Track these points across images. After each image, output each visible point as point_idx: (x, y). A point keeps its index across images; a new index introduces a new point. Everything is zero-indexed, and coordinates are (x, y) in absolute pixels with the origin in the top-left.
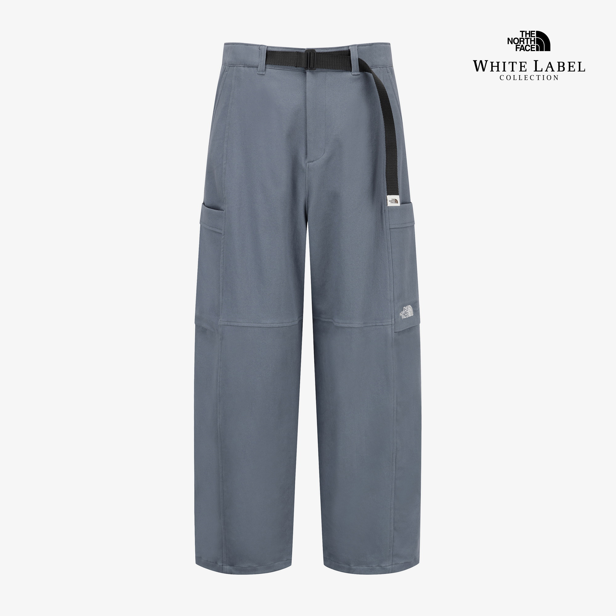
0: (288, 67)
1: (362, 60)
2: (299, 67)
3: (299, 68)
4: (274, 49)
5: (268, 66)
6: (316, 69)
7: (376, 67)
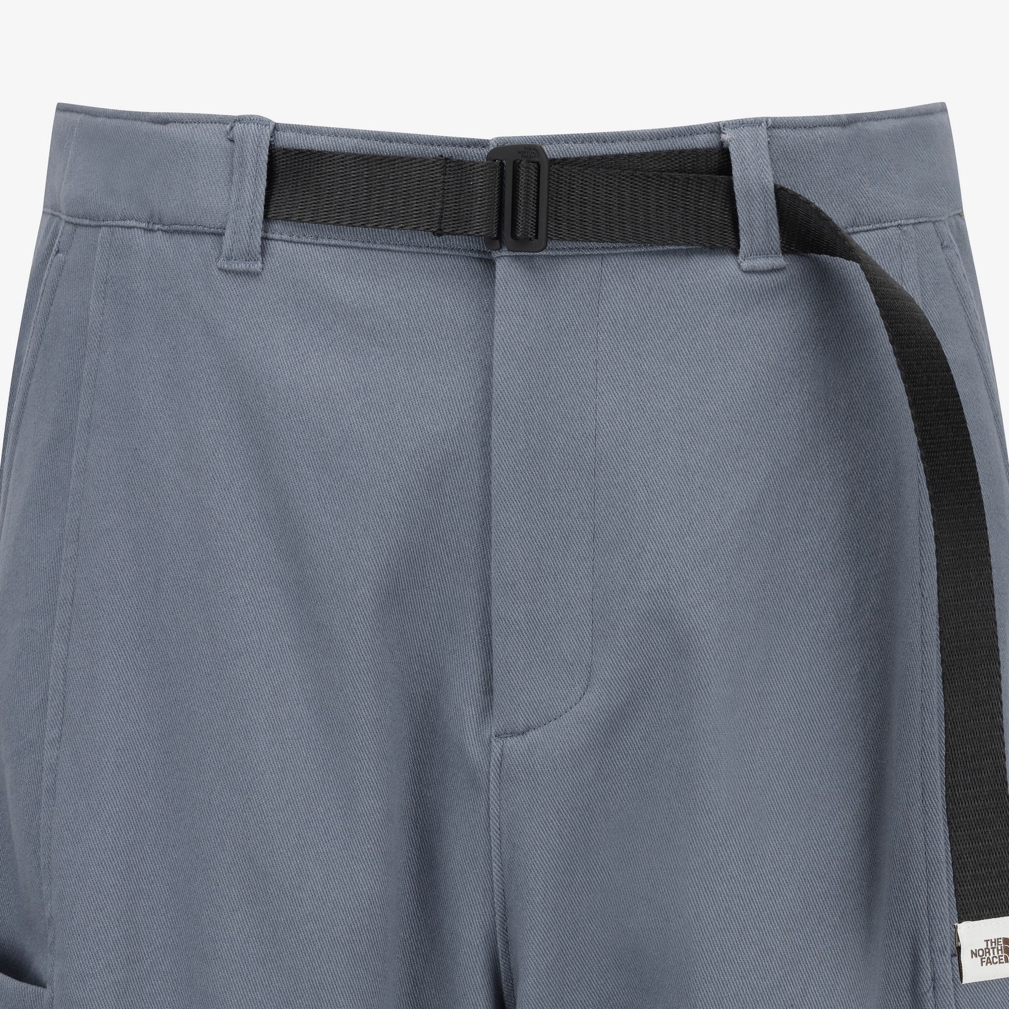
0: (395, 234)
1: (795, 197)
2: (453, 233)
3: (455, 241)
4: (311, 137)
5: (279, 230)
6: (550, 245)
7: (879, 223)
